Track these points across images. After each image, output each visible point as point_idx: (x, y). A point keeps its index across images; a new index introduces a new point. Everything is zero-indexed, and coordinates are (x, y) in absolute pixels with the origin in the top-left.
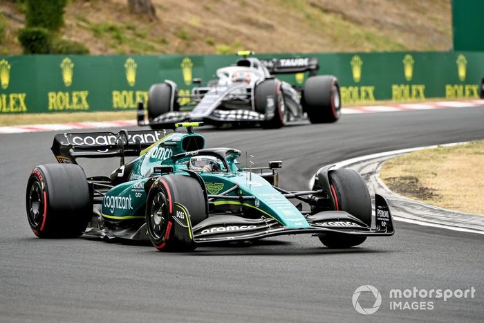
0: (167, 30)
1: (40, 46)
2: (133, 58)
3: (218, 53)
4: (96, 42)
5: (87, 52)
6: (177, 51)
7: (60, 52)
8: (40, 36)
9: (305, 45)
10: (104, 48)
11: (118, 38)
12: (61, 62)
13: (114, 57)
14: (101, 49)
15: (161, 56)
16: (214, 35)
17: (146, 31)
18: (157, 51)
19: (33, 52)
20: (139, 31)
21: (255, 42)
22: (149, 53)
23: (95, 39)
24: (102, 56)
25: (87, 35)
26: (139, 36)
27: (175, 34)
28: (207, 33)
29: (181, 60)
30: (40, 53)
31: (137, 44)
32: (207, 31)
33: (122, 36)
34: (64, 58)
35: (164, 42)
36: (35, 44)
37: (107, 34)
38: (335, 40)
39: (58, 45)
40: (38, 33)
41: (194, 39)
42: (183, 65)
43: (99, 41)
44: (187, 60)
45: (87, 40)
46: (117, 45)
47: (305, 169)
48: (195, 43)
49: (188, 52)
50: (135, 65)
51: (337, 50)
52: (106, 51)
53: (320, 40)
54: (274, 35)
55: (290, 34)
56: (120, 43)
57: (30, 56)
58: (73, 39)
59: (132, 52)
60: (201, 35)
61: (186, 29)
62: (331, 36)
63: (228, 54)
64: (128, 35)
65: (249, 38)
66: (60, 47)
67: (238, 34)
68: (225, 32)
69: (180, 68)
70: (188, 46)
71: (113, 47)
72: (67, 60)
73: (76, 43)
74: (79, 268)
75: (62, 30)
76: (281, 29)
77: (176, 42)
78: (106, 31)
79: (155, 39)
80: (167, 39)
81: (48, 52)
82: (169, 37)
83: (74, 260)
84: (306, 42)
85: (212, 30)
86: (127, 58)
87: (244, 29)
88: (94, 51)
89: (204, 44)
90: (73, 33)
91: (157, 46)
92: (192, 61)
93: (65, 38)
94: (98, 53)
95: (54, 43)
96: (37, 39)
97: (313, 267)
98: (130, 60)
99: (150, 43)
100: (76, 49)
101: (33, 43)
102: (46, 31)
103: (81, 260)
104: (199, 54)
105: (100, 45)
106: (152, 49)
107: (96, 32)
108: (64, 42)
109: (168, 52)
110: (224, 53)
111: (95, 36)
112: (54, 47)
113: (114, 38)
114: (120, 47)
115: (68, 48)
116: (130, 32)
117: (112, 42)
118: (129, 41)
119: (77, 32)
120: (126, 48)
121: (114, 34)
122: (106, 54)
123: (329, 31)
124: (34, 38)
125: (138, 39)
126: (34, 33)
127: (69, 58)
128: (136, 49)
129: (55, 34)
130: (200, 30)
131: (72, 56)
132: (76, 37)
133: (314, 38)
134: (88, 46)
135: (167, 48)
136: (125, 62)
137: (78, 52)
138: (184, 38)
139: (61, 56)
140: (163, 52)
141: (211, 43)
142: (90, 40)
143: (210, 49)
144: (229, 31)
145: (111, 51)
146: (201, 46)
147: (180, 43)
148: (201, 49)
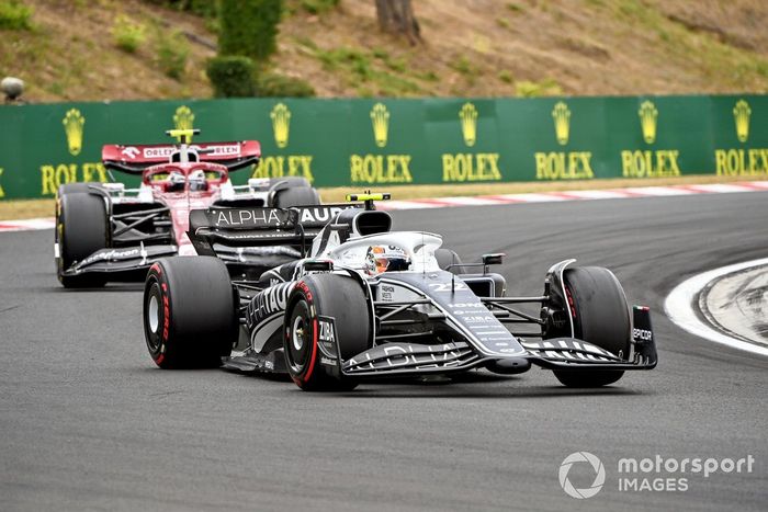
0: (438, 59)
1: (238, 85)
2: (384, 103)
3: (519, 95)
4: (326, 79)
5: (312, 93)
6: (453, 92)
7: (270, 94)
8: (240, 70)
9: (660, 83)
10: (338, 87)
11: (361, 71)
12: (271, 110)
13: (354, 101)
14: (333, 89)
15: (428, 100)
16: (513, 68)
17: (403, 61)
18: (422, 92)
19: (229, 95)
20: (393, 61)
21: (578, 77)
22: (409, 95)
23: (324, 73)
24: (335, 99)
25: (313, 67)
26: (394, 68)
27: (449, 65)
28: (501, 64)
29: (459, 107)
30: (239, 95)
31: (390, 82)
32: (501, 61)
33: (367, 68)
34: (276, 104)
35: (432, 77)
36: (231, 81)
37: (344, 66)
38: (707, 73)
39: (267, 82)
40: (238, 64)
41: (481, 73)
42: (462, 114)
43: (331, 76)
44: (469, 106)
45: (311, 76)
46: (359, 83)
47: (658, 280)
48: (482, 79)
49: (470, 94)
50: (387, 115)
51: (712, 90)
52: (341, 92)
53: (682, 75)
54: (607, 67)
55: (635, 65)
56: (364, 80)
57: (225, 101)
58: (290, 74)
59: (382, 93)
60: (492, 67)
61: (467, 58)
62: (701, 68)
63: (533, 96)
64: (376, 67)
65: (567, 72)
66: (271, 85)
67: (551, 64)
68: (531, 62)
69: (458, 119)
70: (471, 84)
71: (353, 85)
72: (280, 107)
73: (295, 80)
74: (297, 433)
75: (274, 59)
76: (620, 57)
77: (453, 79)
78: (342, 61)
79: (419, 72)
80: (438, 74)
81: (251, 95)
82: (441, 69)
83: (290, 422)
84: (661, 78)
85: (510, 58)
86: (375, 102)
87: (560, 57)
88: (323, 92)
89: (496, 82)
90: (291, 64)
91: (421, 84)
92: (476, 109)
93: (277, 71)
94: (329, 95)
95: (262, 78)
96: (235, 73)
97: (670, 438)
98: (379, 107)
99: (411, 80)
100: (295, 89)
101: (229, 81)
102: (248, 61)
103: (301, 422)
104: (489, 97)
105: (333, 82)
106: (415, 88)
107: (327, 62)
108: (275, 79)
109: (439, 93)
110: (528, 95)
111: (324, 68)
112: (262, 86)
113: (354, 71)
114: (363, 86)
115: (282, 87)
116: (380, 61)
117: (351, 78)
118: (378, 75)
119: (297, 62)
120: (374, 88)
121: (356, 64)
122: (341, 97)
123: (698, 60)
124: (230, 71)
125: (392, 74)
126: (231, 64)
127: (284, 103)
128: (388, 89)
129: (263, 65)
130: (489, 59)
131: (287, 100)
132: (295, 70)
133: (673, 70)
134: (313, 84)
135: (438, 88)
136: (371, 109)
137: (298, 93)
138: (464, 71)
139: (272, 100)
140: (432, 94)
141: (507, 80)
142: (317, 74)
143: (507, 88)
144: (536, 59)
145: (350, 93)
146: (491, 84)
147: (457, 80)
148: (491, 88)
